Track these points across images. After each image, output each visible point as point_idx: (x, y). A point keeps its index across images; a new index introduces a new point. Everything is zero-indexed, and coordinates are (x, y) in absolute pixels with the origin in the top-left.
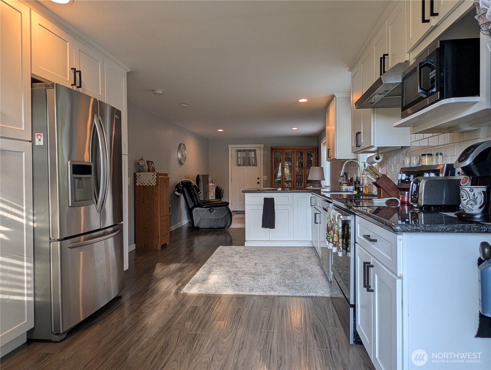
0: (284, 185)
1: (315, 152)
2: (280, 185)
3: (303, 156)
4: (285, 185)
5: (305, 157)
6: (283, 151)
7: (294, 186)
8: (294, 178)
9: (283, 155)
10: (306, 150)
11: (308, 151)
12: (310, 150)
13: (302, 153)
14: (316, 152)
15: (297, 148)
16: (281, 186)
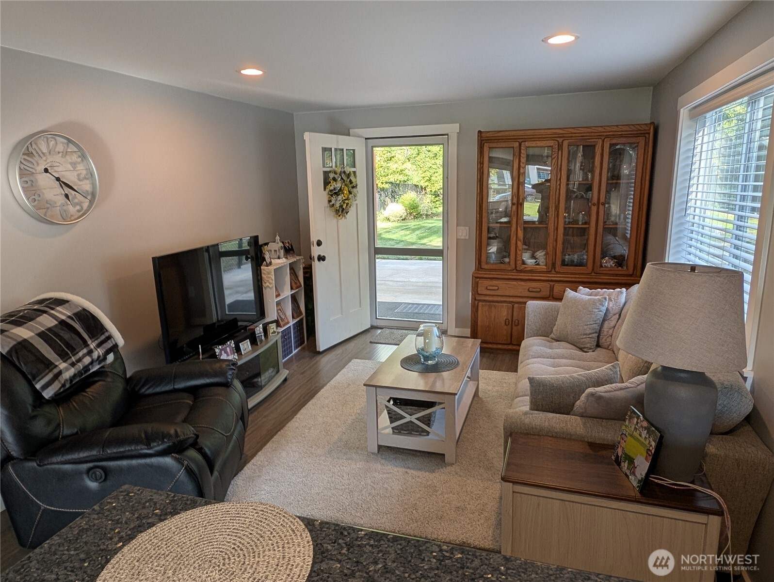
0: (519, 262)
1: (642, 144)
2: (507, 260)
3: (593, 158)
4: (524, 263)
5: (602, 163)
6: (520, 145)
7: (554, 265)
8: (556, 240)
9: (520, 161)
10: (607, 137)
11: (614, 141)
12: (621, 136)
13: (589, 150)
14: (646, 144)
15: (573, 131)
16: (509, 263)
